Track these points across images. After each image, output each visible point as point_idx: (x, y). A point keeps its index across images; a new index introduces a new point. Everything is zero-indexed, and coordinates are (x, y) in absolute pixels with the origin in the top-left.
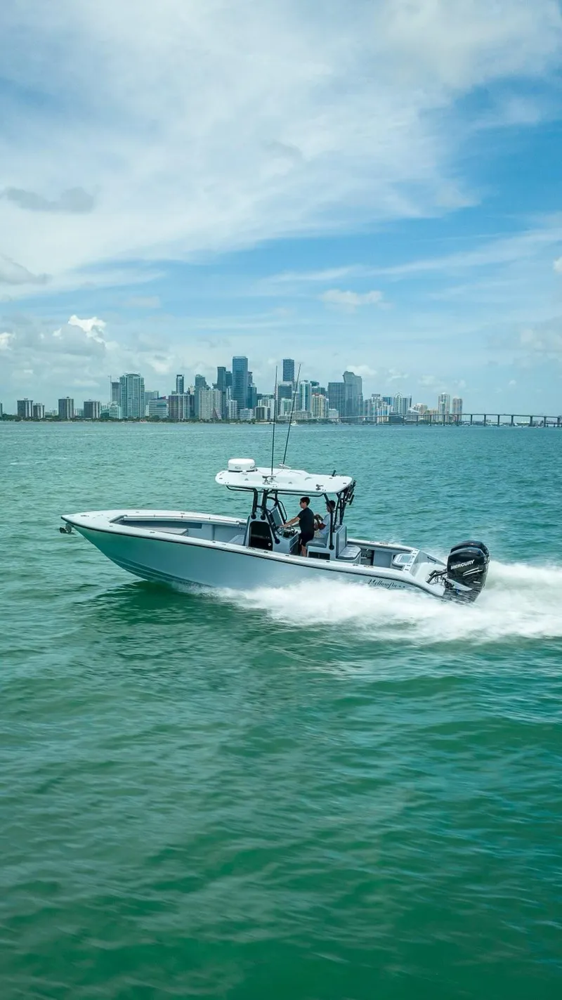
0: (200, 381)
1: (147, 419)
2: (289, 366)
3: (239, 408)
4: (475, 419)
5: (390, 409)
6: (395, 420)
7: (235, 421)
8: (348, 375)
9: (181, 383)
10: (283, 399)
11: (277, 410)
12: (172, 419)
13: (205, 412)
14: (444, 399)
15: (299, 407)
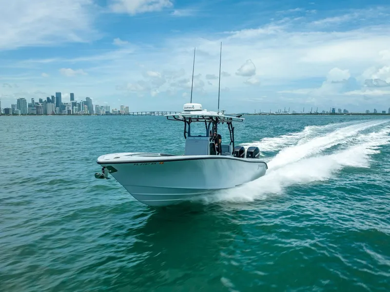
0: (41, 101)
1: (28, 114)
2: (72, 95)
3: (60, 110)
4: (135, 114)
5: (105, 110)
6: (108, 114)
8: (87, 98)
9: (33, 101)
10: (74, 107)
12: (38, 114)
13: (49, 111)
14: (122, 107)
15: (79, 110)
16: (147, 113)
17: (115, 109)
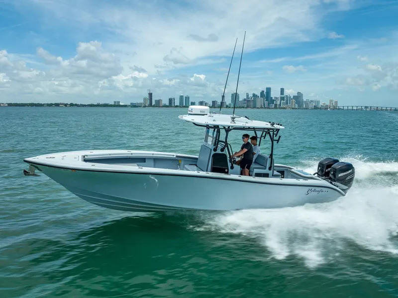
0: (254, 95)
2: (282, 90)
3: (269, 104)
4: (345, 108)
5: (314, 104)
6: (316, 108)
7: (267, 108)
8: (298, 93)
9: (248, 96)
10: (282, 101)
11: (280, 105)
12: (248, 107)
13: (258, 105)
14: (331, 101)
15: (287, 103)
16: (358, 108)
17: (324, 104)
